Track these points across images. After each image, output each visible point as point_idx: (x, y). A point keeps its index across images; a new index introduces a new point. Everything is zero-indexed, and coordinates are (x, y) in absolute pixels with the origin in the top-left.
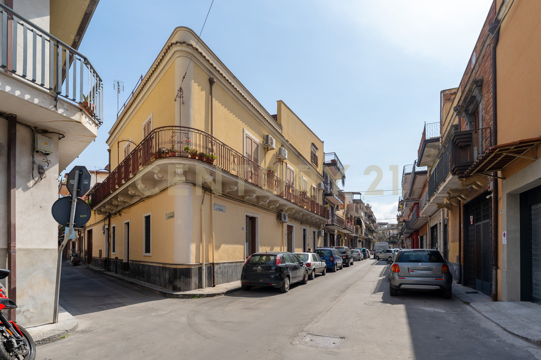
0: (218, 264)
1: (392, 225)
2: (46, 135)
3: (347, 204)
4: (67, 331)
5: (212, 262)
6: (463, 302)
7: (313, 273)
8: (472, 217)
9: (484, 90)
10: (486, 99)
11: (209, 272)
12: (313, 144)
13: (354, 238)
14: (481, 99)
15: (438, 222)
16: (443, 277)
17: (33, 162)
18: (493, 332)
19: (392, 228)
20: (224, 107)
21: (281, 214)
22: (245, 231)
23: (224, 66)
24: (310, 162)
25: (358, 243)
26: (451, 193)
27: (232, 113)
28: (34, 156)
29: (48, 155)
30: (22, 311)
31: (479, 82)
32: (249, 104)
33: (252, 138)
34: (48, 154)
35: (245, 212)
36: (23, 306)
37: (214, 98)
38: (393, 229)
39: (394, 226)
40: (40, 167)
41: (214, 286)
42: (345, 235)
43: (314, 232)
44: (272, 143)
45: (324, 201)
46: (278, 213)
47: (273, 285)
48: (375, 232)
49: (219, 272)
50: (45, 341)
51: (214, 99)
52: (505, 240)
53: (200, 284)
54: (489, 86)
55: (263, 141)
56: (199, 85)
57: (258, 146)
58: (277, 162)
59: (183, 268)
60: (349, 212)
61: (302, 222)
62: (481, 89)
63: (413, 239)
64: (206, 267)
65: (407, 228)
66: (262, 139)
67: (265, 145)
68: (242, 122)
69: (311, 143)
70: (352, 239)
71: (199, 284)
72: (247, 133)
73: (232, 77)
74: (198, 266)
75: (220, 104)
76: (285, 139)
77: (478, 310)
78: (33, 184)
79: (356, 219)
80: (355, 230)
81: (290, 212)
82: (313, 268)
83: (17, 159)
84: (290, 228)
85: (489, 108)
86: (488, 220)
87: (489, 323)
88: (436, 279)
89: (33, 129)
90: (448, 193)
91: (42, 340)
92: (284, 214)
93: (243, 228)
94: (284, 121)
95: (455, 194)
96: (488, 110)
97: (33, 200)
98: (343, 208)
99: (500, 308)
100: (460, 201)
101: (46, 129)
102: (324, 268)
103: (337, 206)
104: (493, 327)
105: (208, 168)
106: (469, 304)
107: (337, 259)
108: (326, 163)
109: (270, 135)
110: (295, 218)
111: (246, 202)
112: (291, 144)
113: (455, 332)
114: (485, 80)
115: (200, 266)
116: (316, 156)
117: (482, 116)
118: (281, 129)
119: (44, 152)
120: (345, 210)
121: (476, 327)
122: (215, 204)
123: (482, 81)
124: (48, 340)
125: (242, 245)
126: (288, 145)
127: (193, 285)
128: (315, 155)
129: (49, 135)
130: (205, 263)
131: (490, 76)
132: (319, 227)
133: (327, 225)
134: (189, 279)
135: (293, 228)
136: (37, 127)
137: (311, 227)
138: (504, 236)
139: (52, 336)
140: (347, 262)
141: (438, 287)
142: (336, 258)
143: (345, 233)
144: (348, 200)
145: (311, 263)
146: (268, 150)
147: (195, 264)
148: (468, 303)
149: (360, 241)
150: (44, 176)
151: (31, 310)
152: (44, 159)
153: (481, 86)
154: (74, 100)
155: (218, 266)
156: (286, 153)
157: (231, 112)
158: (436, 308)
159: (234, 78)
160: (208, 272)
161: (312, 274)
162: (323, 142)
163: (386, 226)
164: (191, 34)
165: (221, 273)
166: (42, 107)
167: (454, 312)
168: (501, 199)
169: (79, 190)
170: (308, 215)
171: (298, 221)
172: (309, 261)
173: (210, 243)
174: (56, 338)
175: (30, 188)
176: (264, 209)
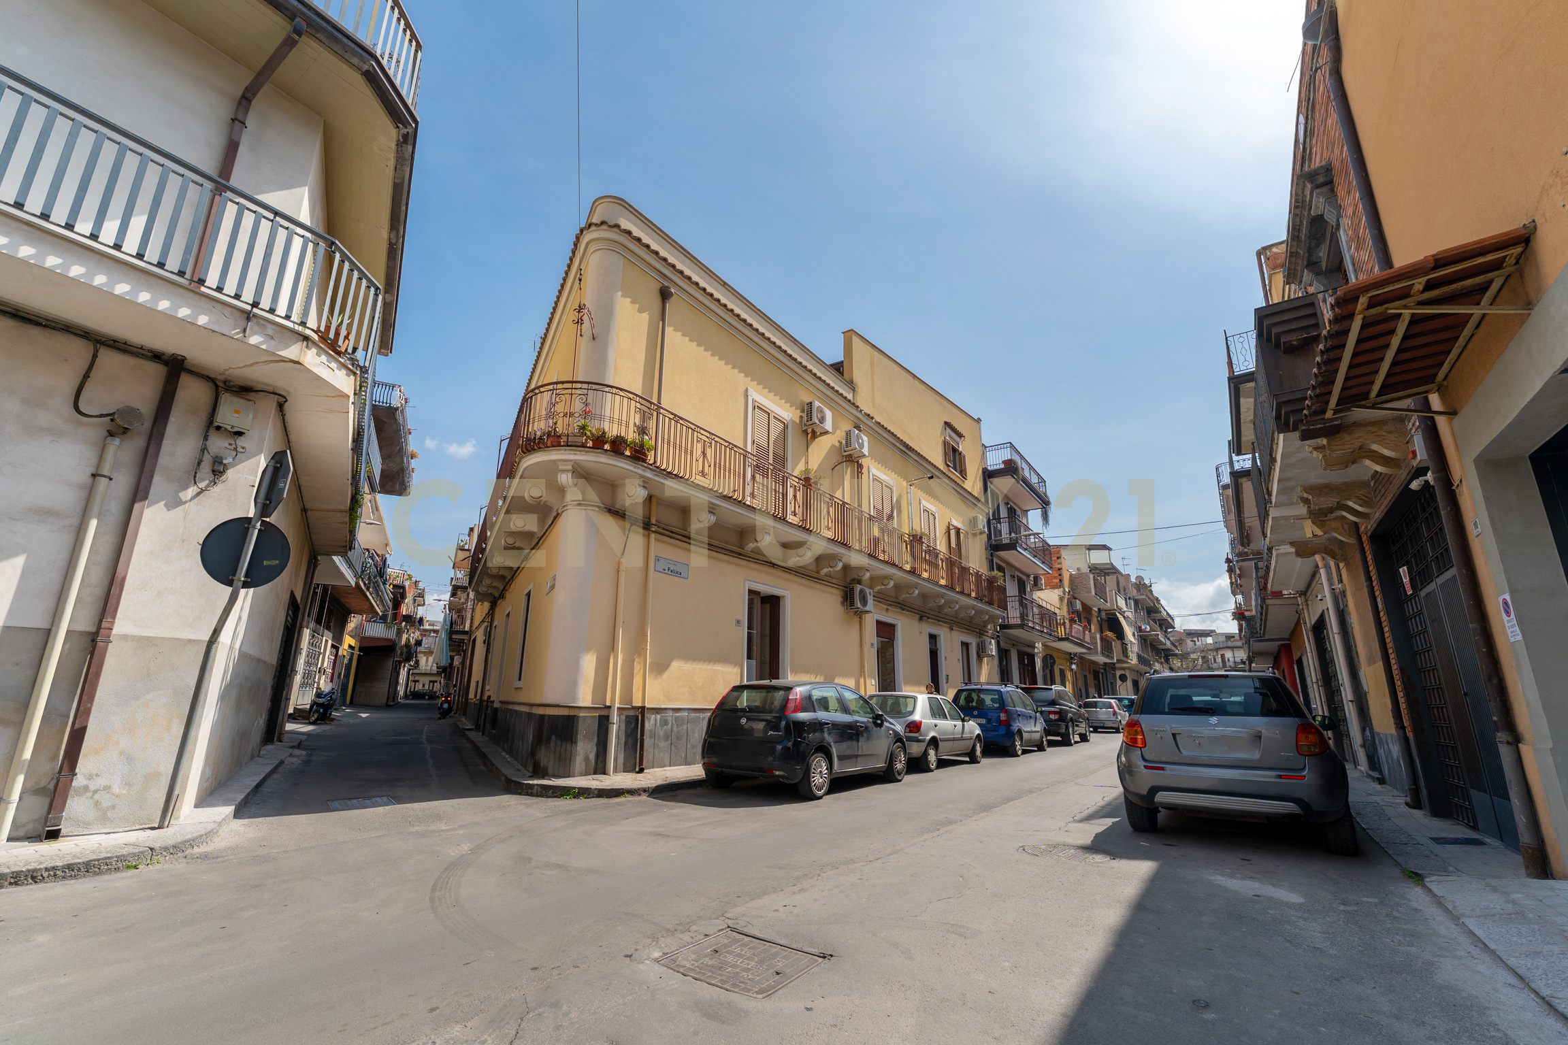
0: (657, 711)
1: (1229, 637)
2: (247, 397)
3: (1071, 576)
4: (152, 849)
5: (640, 705)
6: (1403, 870)
7: (932, 752)
8: (1404, 571)
9: (1341, 191)
10: (1350, 211)
11: (629, 732)
12: (947, 424)
13: (1105, 670)
14: (1339, 216)
15: (1325, 608)
16: (1304, 769)
17: (204, 450)
18: (1488, 1012)
19: (1230, 644)
20: (695, 343)
21: (852, 590)
22: (746, 630)
23: (699, 264)
24: (942, 467)
25: (1119, 682)
26: (1310, 497)
27: (717, 357)
28: (209, 438)
29: (241, 436)
30: (92, 788)
31: (1319, 174)
32: (761, 337)
33: (770, 408)
34: (240, 434)
35: (745, 580)
36: (97, 775)
37: (669, 326)
38: (1232, 648)
39: (1235, 641)
40: (217, 460)
41: (641, 771)
42: (1072, 658)
43: (965, 645)
44: (822, 420)
45: (991, 562)
46: (847, 587)
47: (777, 773)
48: (1176, 655)
49: (662, 733)
50: (73, 870)
51: (668, 330)
52: (1513, 626)
53: (599, 761)
54: (1347, 174)
55: (801, 417)
56: (633, 302)
57: (786, 427)
58: (842, 462)
59: (558, 716)
60: (1076, 596)
61: (923, 616)
62: (1332, 190)
63: (1283, 671)
64: (623, 717)
65: (1252, 637)
66: (798, 413)
67: (805, 425)
68: (743, 375)
69: (943, 422)
70: (1098, 672)
71: (596, 762)
72: (756, 399)
73: (721, 284)
74: (599, 711)
75: (687, 339)
76: (861, 411)
77: (1450, 907)
78: (194, 494)
79: (1103, 614)
80: (1102, 645)
81: (882, 587)
82: (928, 738)
83: (165, 441)
84: (886, 631)
85: (1361, 231)
86: (1451, 570)
87: (1481, 968)
88: (1280, 777)
89: (221, 384)
90: (1306, 501)
91: (63, 867)
92: (861, 591)
93: (738, 622)
94: (860, 371)
95: (1322, 499)
96: (1360, 236)
97: (185, 528)
98: (1060, 585)
99: (1549, 906)
100: (1356, 524)
101: (250, 384)
102: (972, 741)
103: (1036, 579)
104: (1497, 991)
105: (632, 469)
106: (1423, 880)
107: (1020, 718)
108: (989, 468)
109: (816, 402)
110: (899, 603)
111: (750, 557)
112: (879, 423)
113: (1295, 989)
114: (1336, 164)
115: (604, 713)
116: (960, 453)
117: (1352, 259)
118: (854, 390)
119: (229, 428)
120: (1064, 589)
121: (1409, 978)
122: (657, 559)
123: (1328, 169)
124: (83, 870)
125: (735, 665)
126: (871, 425)
127: (579, 763)
128: (955, 450)
129: (252, 395)
130: (617, 705)
131: (1342, 146)
132: (980, 632)
133: (1003, 627)
134: (568, 746)
135: (896, 630)
136: (229, 381)
137: (952, 629)
138: (1508, 613)
139: (98, 860)
140: (1064, 731)
141: (1289, 807)
142: (1019, 715)
143: (1071, 654)
144: (1071, 564)
145: (921, 723)
146: (815, 435)
147: (589, 704)
148: (1417, 877)
149: (1123, 678)
150: (223, 478)
151: (116, 790)
152: (230, 444)
153: (1330, 183)
154: (288, 317)
155: (658, 717)
156: (865, 443)
157: (713, 355)
158: (1274, 885)
159: (723, 286)
160: (626, 732)
161: (925, 754)
162: (978, 421)
163: (1210, 640)
164: (622, 208)
165: (667, 737)
166: (214, 331)
167: (1342, 908)
168: (1464, 483)
169: (268, 502)
170: (937, 596)
171: (908, 611)
172: (917, 717)
173: (639, 655)
174: (110, 867)
175: (185, 502)
176: (804, 574)
